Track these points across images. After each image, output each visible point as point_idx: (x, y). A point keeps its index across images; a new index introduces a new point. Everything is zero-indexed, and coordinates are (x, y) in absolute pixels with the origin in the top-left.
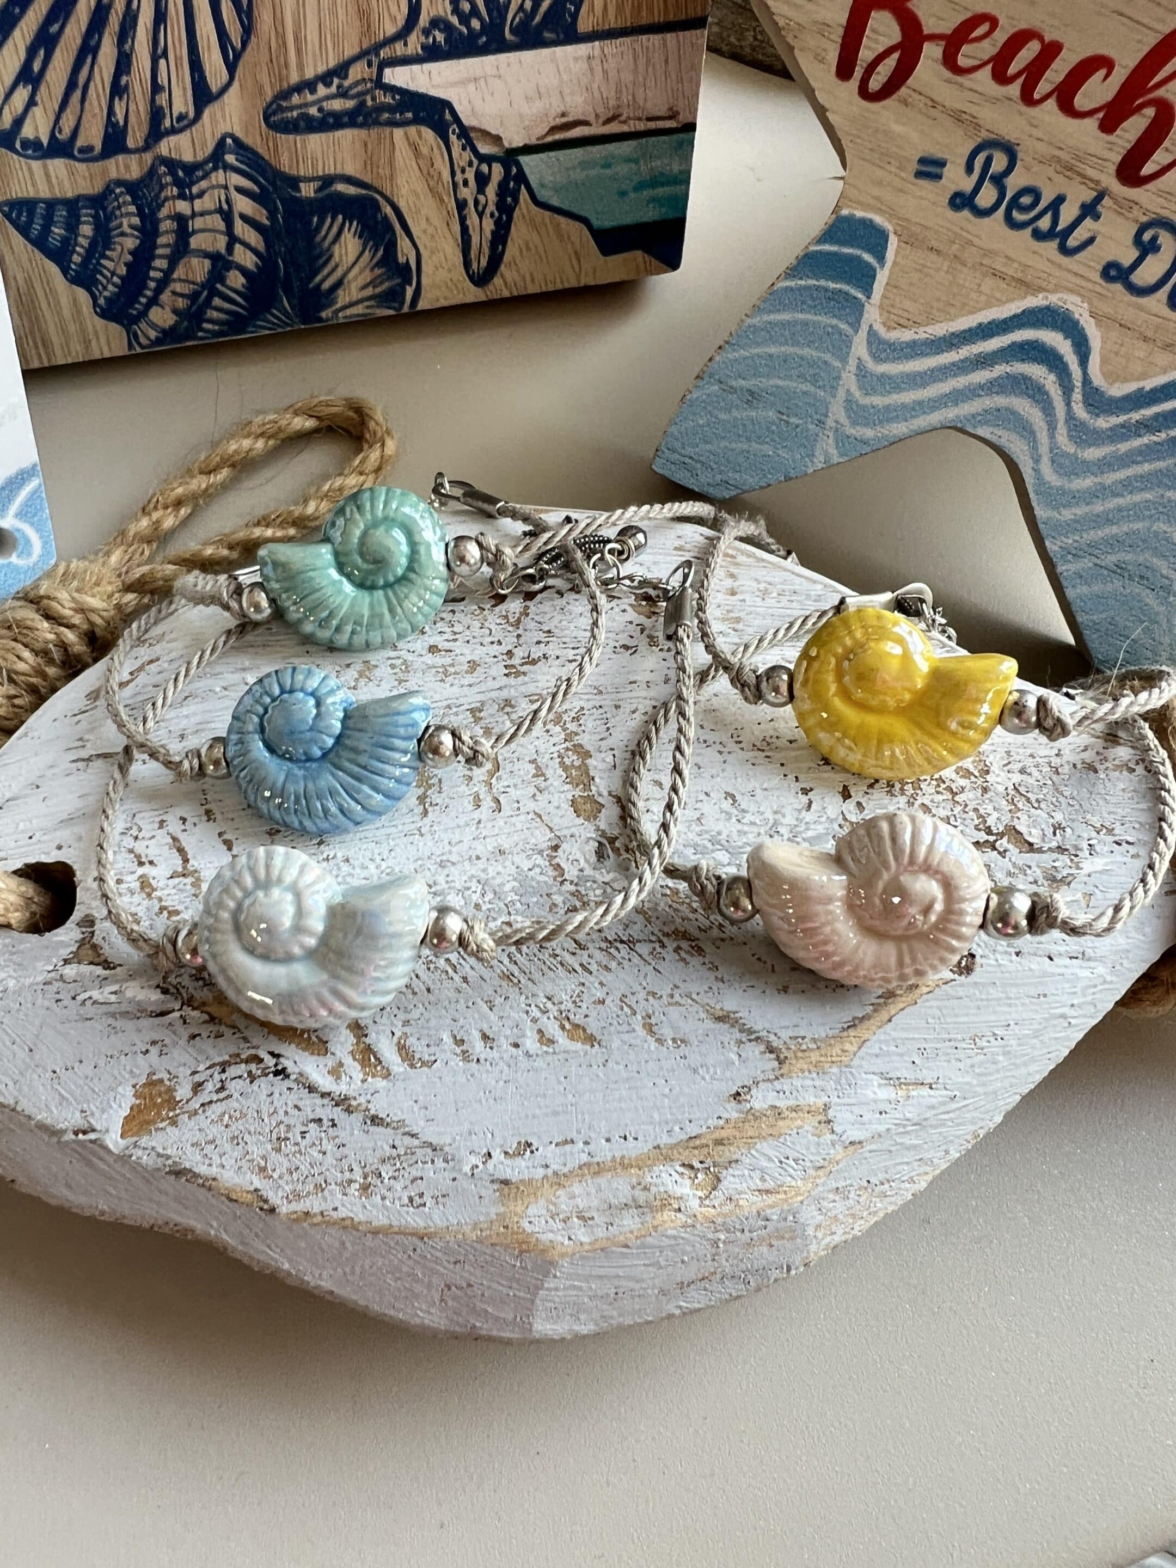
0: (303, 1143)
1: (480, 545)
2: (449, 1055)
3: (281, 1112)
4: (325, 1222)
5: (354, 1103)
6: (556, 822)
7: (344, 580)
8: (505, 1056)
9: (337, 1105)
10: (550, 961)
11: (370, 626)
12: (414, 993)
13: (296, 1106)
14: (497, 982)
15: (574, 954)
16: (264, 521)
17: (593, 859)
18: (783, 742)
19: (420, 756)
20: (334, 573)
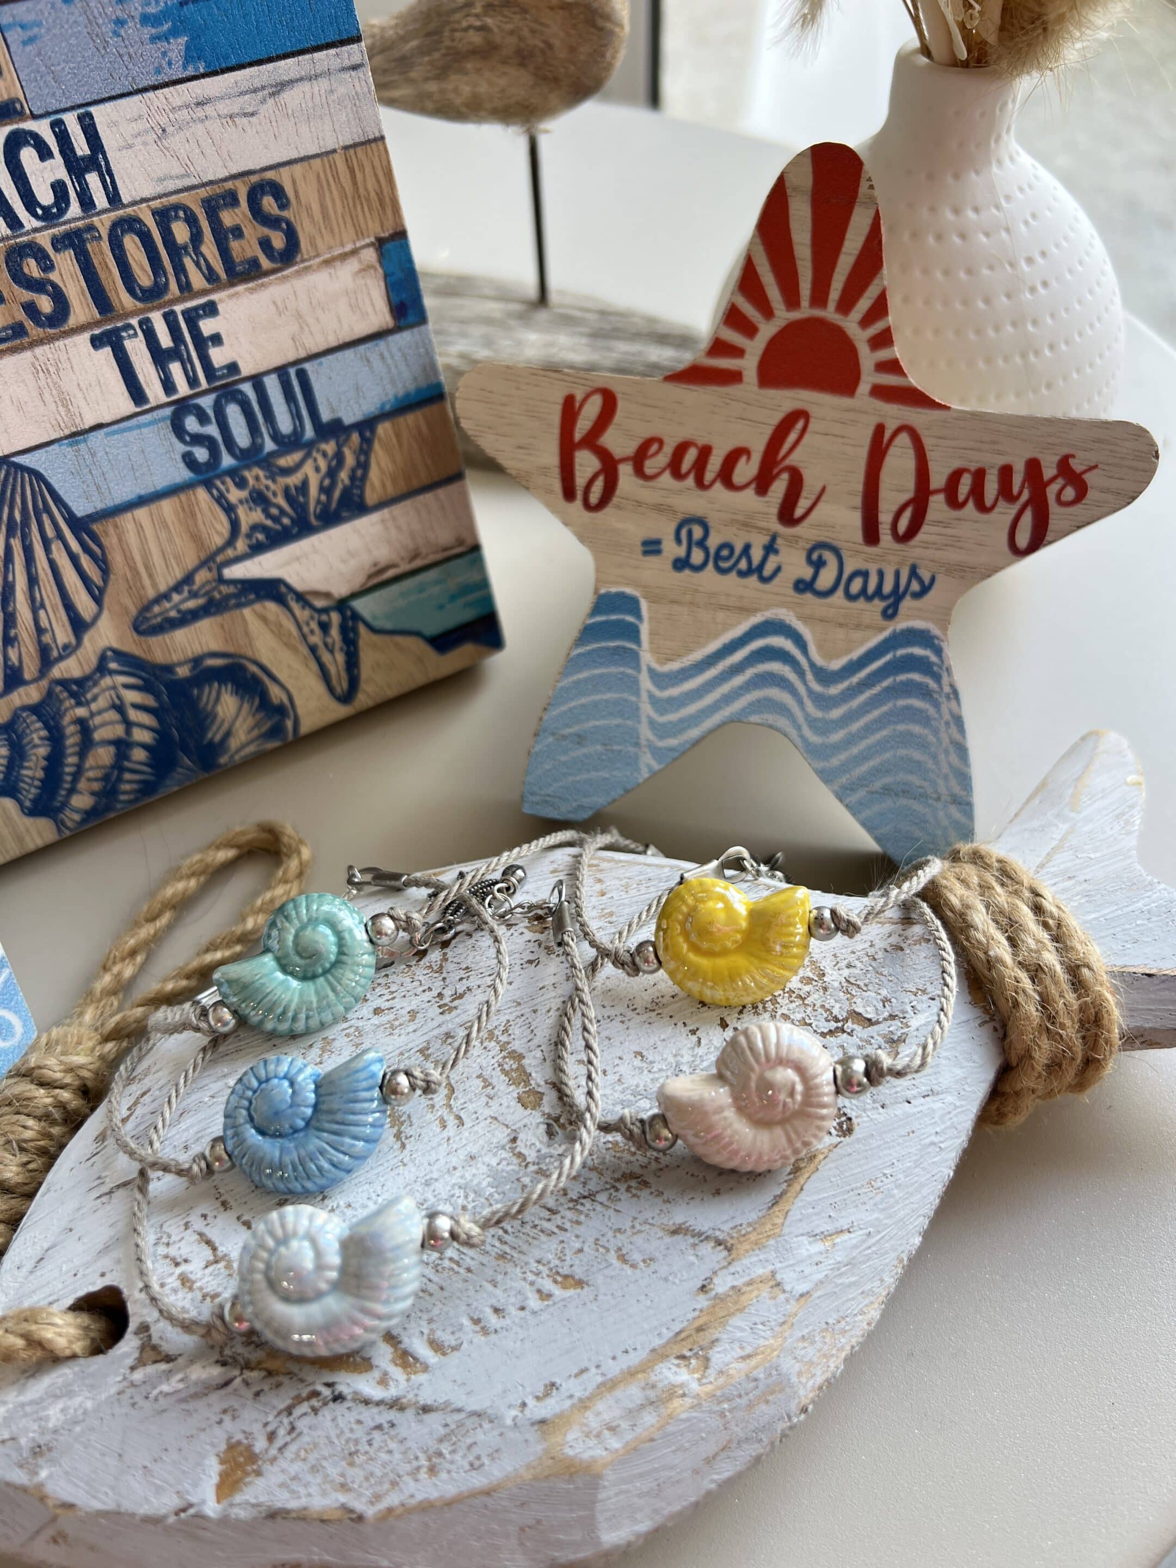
0: (372, 1451)
1: (392, 917)
2: (471, 1335)
3: (346, 1431)
4: (407, 1511)
5: (404, 1401)
6: (509, 1119)
7: (290, 978)
8: (517, 1321)
9: (391, 1407)
10: (533, 1232)
11: (320, 1009)
12: (431, 1295)
13: (359, 1422)
14: (495, 1263)
15: (549, 1220)
16: (212, 947)
17: (546, 1138)
18: (667, 999)
19: (385, 1100)
20: (280, 975)
